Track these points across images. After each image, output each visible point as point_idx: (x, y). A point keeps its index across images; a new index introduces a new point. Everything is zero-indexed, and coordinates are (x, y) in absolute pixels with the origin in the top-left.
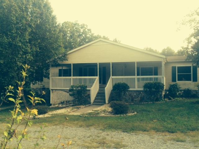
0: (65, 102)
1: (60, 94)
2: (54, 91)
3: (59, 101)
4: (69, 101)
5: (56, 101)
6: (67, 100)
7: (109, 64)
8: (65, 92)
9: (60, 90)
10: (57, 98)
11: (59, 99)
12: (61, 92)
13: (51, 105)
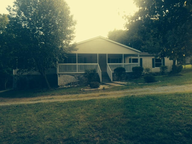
0: (72, 84)
1: (66, 77)
2: (60, 75)
3: (65, 83)
4: (75, 82)
5: (62, 83)
6: (72, 82)
7: (106, 54)
8: (71, 75)
9: (66, 74)
10: (64, 81)
11: (65, 81)
12: (67, 75)
13: (58, 86)
